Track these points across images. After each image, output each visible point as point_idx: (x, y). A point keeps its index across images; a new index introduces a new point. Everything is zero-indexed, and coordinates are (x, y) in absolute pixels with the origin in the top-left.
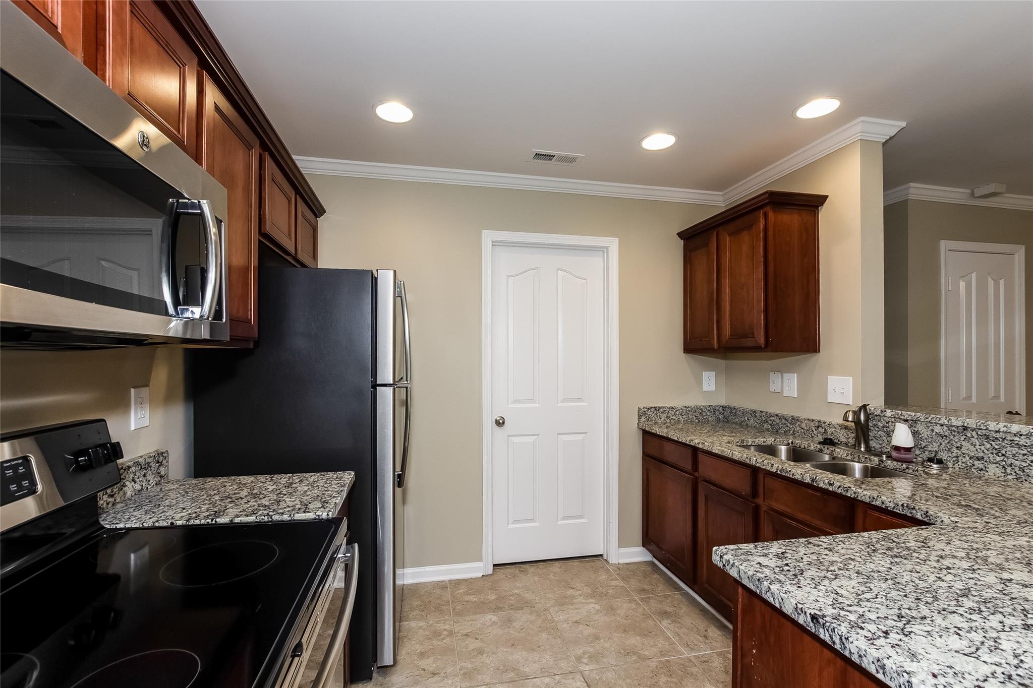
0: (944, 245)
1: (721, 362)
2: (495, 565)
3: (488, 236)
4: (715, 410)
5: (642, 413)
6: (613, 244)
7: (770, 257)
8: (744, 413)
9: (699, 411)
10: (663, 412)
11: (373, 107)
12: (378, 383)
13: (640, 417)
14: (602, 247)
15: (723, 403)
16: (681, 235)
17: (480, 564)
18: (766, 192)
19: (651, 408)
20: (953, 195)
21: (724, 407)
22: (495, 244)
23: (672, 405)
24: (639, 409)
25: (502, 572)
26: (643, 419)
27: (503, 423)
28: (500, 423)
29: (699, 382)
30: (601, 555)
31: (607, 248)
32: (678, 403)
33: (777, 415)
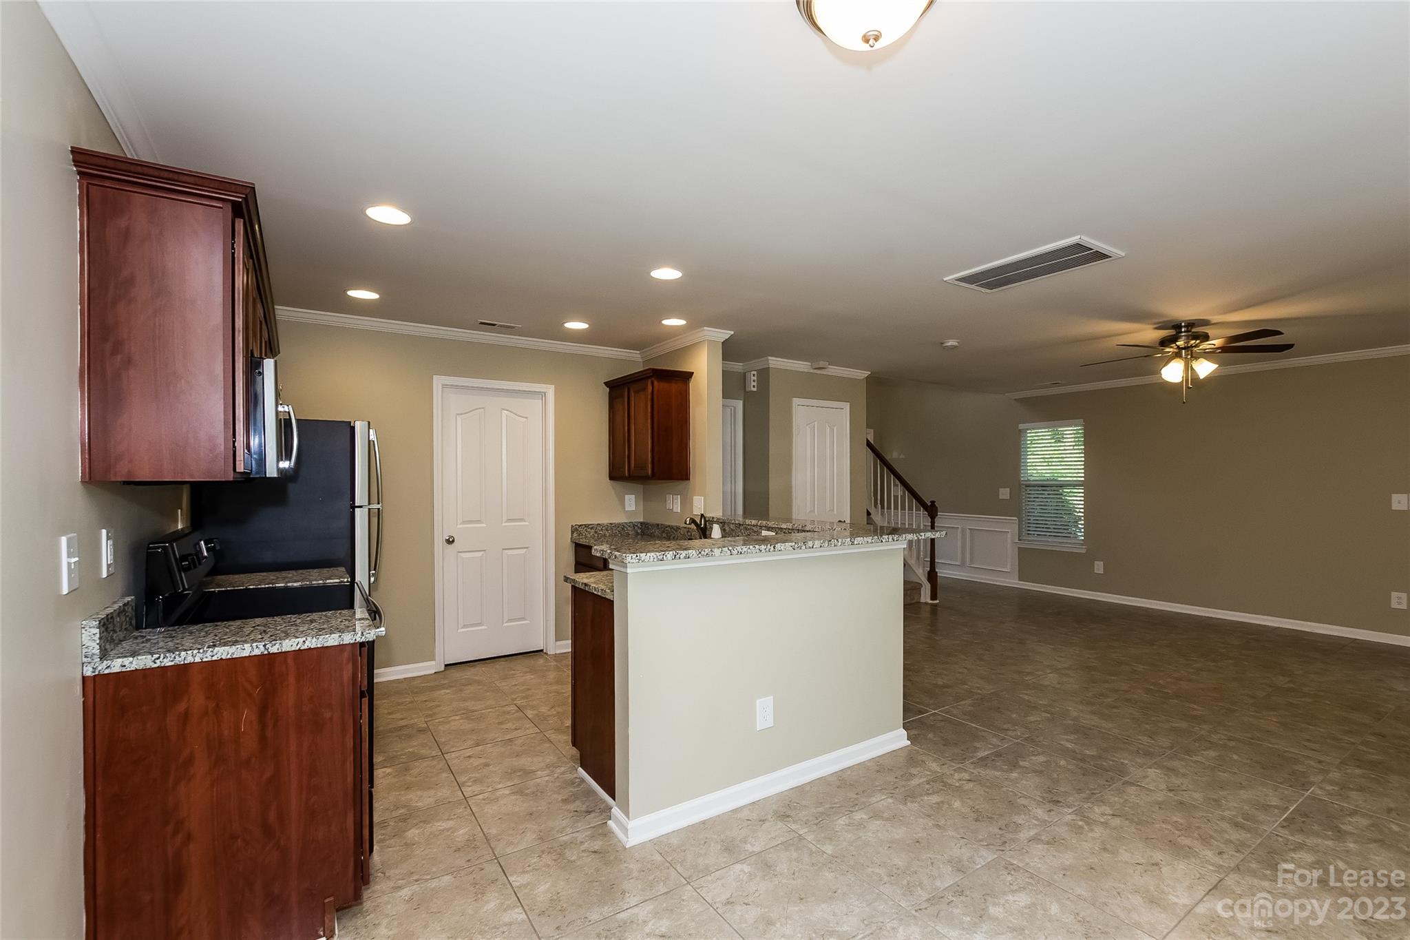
0: (796, 401)
1: (640, 487)
2: (446, 665)
3: (438, 381)
4: (634, 526)
5: (574, 529)
6: (550, 390)
7: (655, 413)
8: (653, 525)
9: (622, 527)
10: (592, 528)
11: (345, 291)
12: (356, 505)
13: (572, 533)
14: (541, 392)
15: (642, 520)
16: (607, 384)
17: (433, 663)
18: (650, 369)
19: (582, 525)
20: (801, 366)
21: (641, 523)
22: (444, 386)
23: (599, 522)
24: (572, 526)
25: (452, 671)
26: (575, 535)
27: (453, 541)
28: (450, 541)
29: (622, 502)
30: (542, 651)
31: (545, 393)
32: (605, 521)
33: (669, 526)
